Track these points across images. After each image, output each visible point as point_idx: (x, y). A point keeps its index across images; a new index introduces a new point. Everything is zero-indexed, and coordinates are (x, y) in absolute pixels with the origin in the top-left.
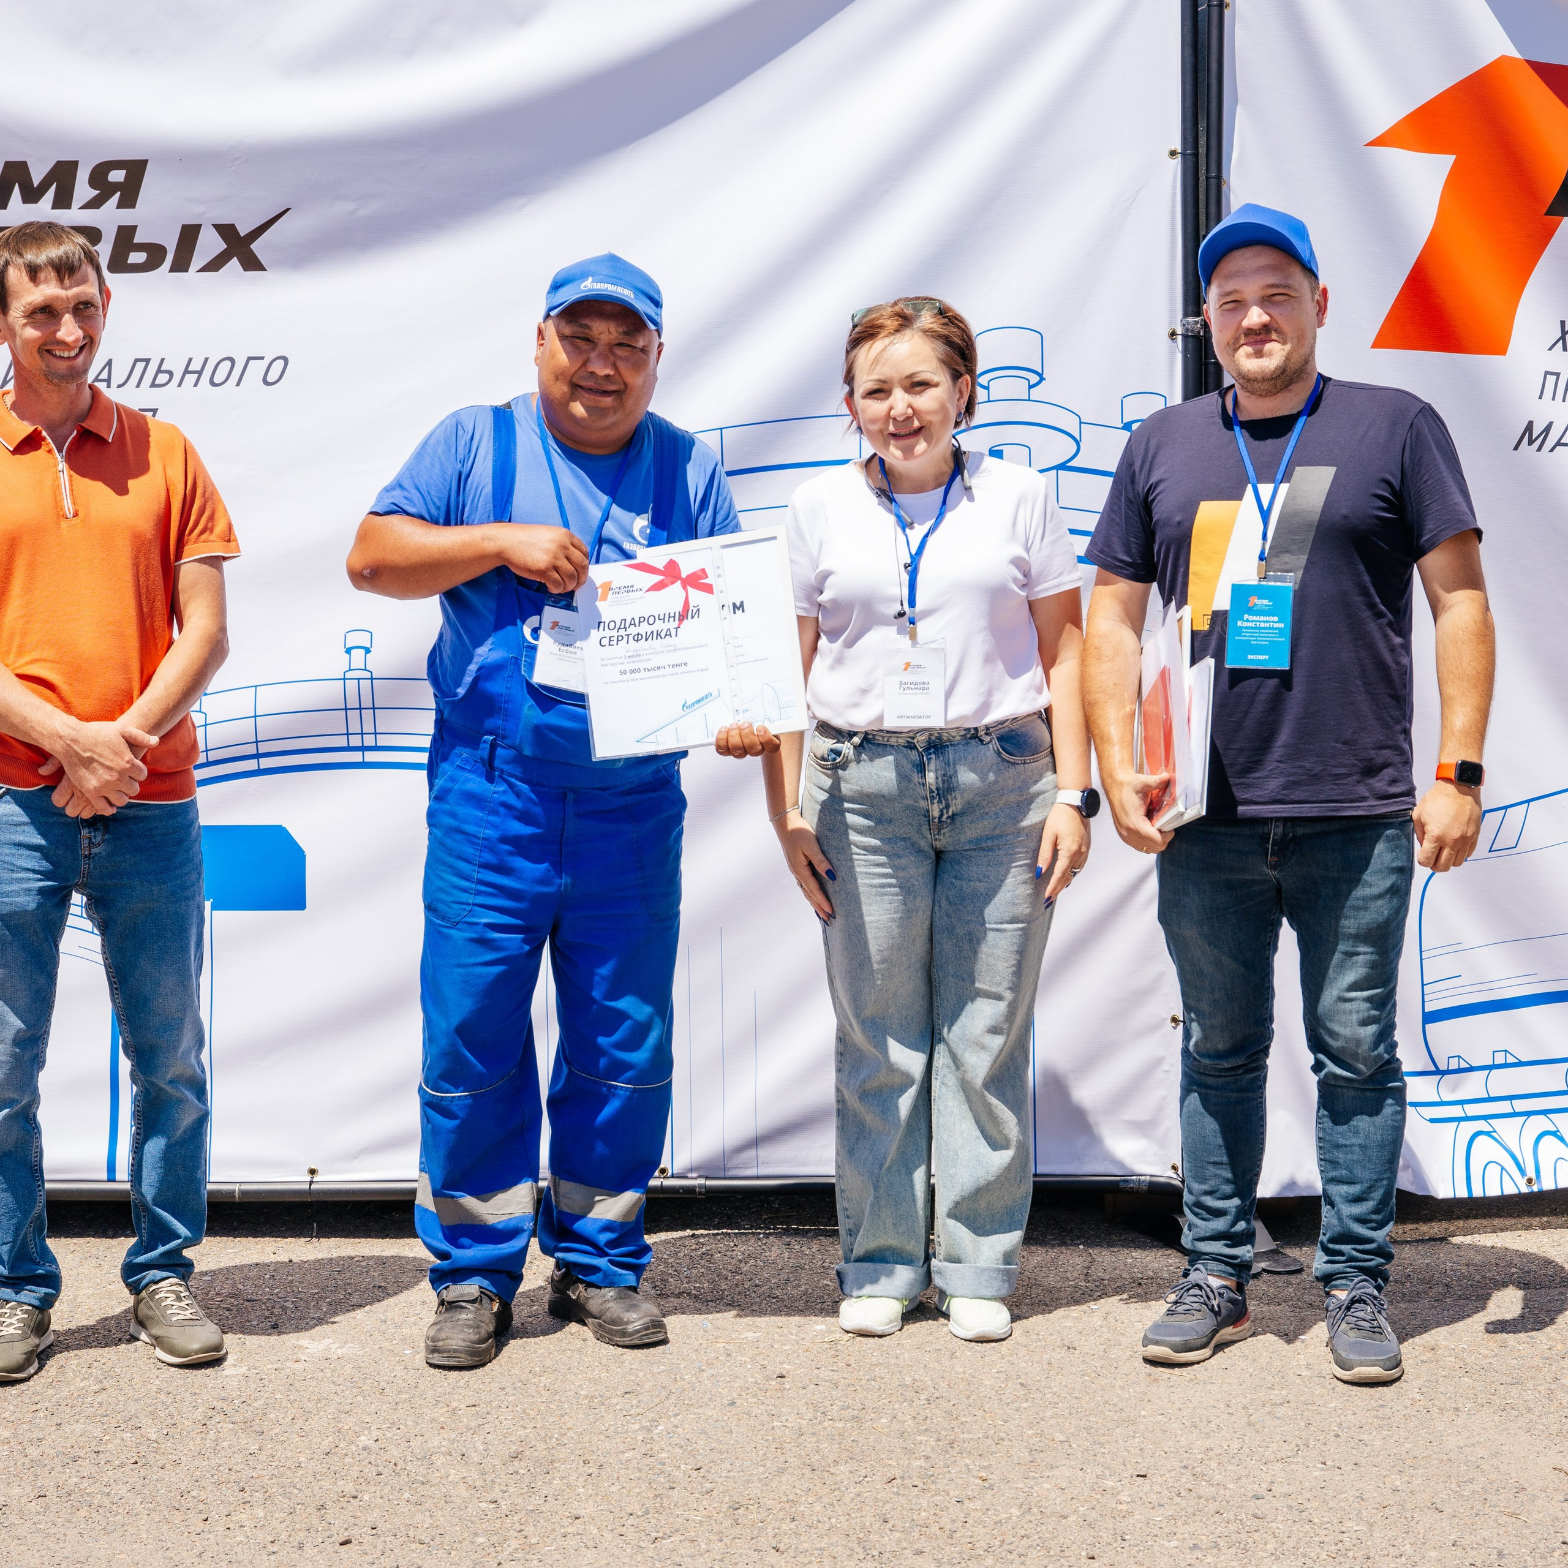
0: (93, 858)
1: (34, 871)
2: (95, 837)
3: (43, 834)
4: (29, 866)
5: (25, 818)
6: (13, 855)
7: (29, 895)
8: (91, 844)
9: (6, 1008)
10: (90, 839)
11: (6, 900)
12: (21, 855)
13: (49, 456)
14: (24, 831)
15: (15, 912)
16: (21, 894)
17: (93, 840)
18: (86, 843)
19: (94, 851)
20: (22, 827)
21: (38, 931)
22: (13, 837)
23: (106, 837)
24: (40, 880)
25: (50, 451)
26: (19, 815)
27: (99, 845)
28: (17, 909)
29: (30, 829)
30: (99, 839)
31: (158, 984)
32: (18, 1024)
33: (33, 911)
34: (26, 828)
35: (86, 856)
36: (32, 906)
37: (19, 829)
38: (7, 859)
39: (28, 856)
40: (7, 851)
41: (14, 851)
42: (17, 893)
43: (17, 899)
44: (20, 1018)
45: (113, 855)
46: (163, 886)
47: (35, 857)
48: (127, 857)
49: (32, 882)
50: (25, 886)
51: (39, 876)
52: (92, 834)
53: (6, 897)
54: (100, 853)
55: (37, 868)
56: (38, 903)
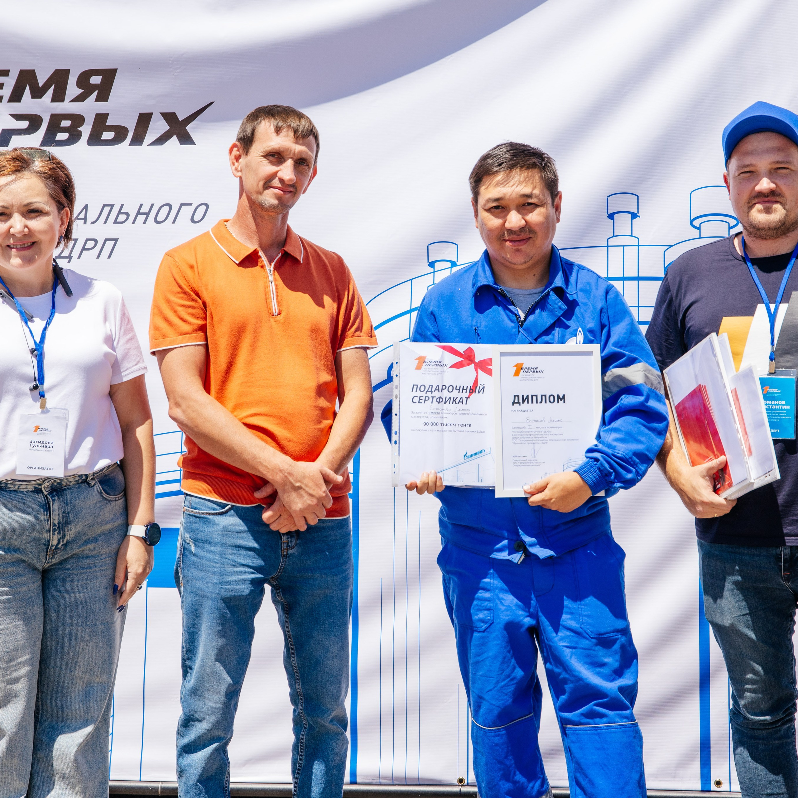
0: (289, 557)
1: (248, 566)
2: (291, 541)
3: (256, 540)
4: (245, 563)
5: (244, 528)
6: (235, 554)
7: (244, 584)
8: (288, 547)
9: (222, 668)
10: (288, 543)
11: (229, 587)
12: (240, 554)
13: (262, 269)
14: (243, 537)
15: (235, 596)
16: (240, 583)
17: (290, 544)
18: (284, 546)
19: (290, 552)
20: (242, 534)
21: (247, 611)
22: (235, 541)
23: (298, 542)
24: (253, 573)
25: (262, 267)
26: (239, 525)
27: (293, 547)
28: (236, 594)
29: (248, 536)
30: (294, 543)
31: (327, 650)
32: (229, 680)
33: (247, 595)
34: (245, 535)
35: (284, 556)
36: (247, 592)
37: (240, 535)
38: (230, 557)
39: (245, 555)
40: (231, 551)
41: (235, 551)
42: (237, 582)
43: (237, 587)
44: (230, 675)
45: (302, 555)
46: (335, 577)
47: (249, 556)
48: (311, 556)
49: (247, 574)
50: (242, 577)
51: (252, 570)
52: (289, 540)
53: (229, 585)
54: (294, 553)
55: (250, 564)
56: (251, 590)
